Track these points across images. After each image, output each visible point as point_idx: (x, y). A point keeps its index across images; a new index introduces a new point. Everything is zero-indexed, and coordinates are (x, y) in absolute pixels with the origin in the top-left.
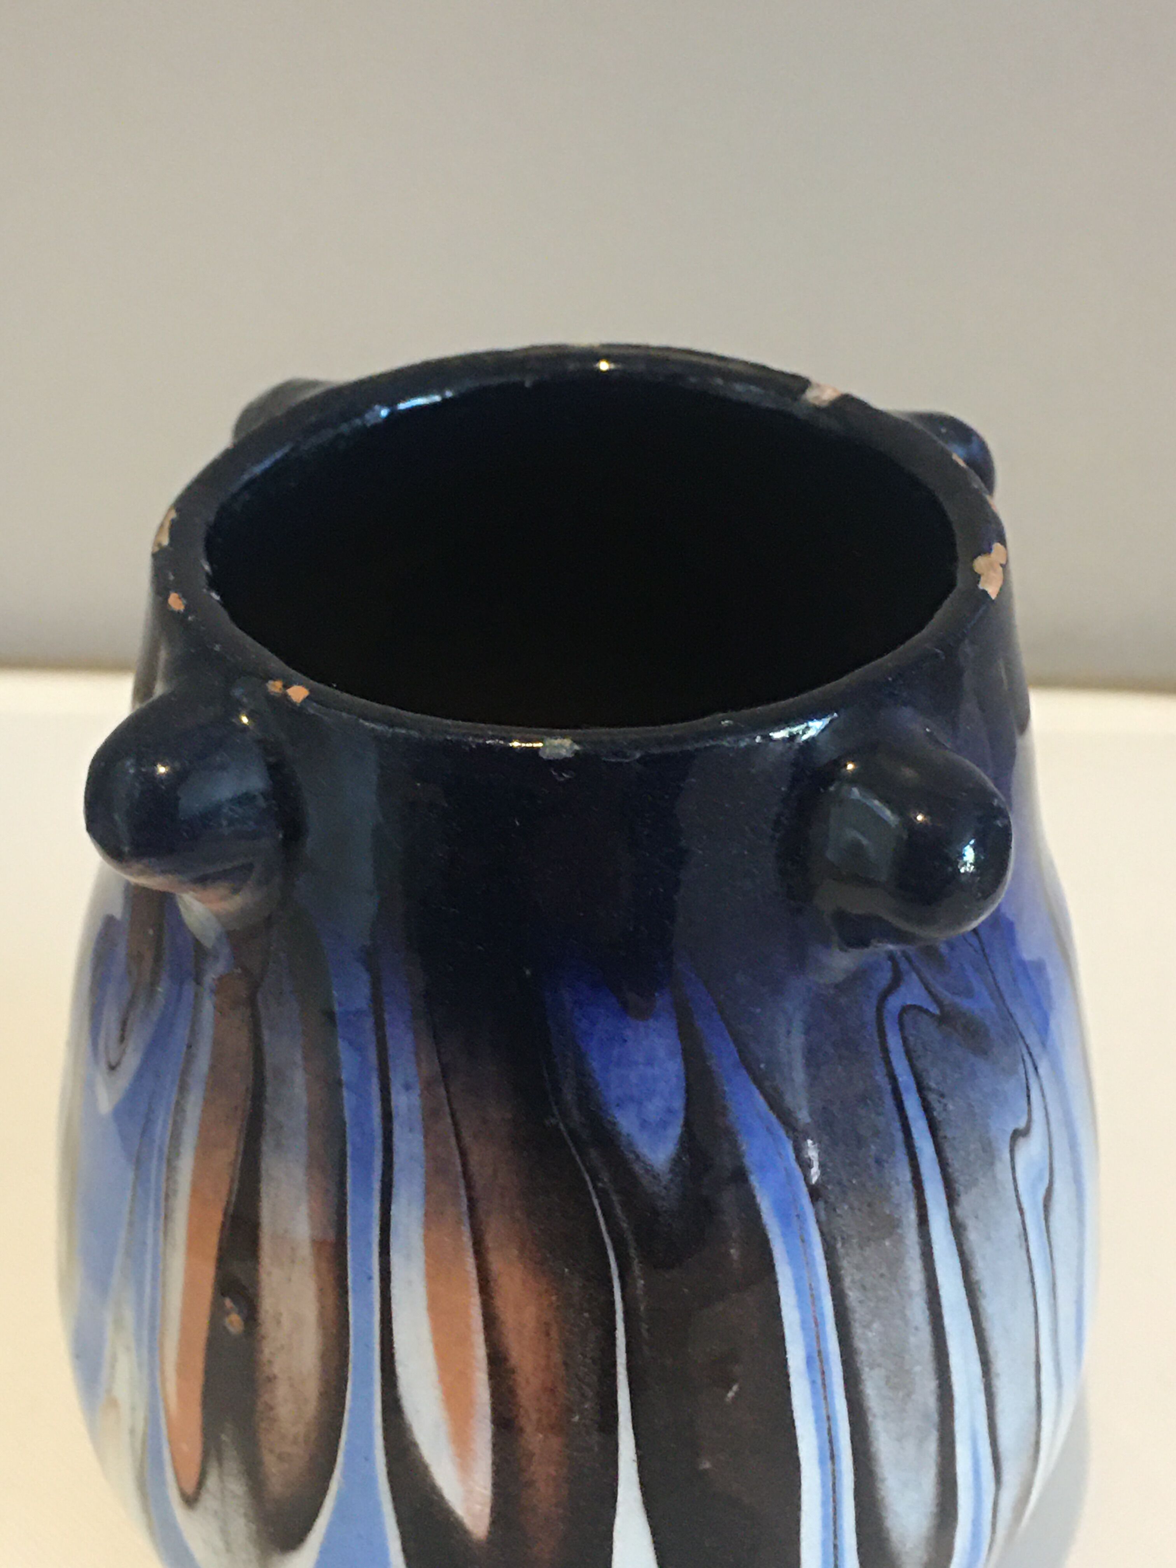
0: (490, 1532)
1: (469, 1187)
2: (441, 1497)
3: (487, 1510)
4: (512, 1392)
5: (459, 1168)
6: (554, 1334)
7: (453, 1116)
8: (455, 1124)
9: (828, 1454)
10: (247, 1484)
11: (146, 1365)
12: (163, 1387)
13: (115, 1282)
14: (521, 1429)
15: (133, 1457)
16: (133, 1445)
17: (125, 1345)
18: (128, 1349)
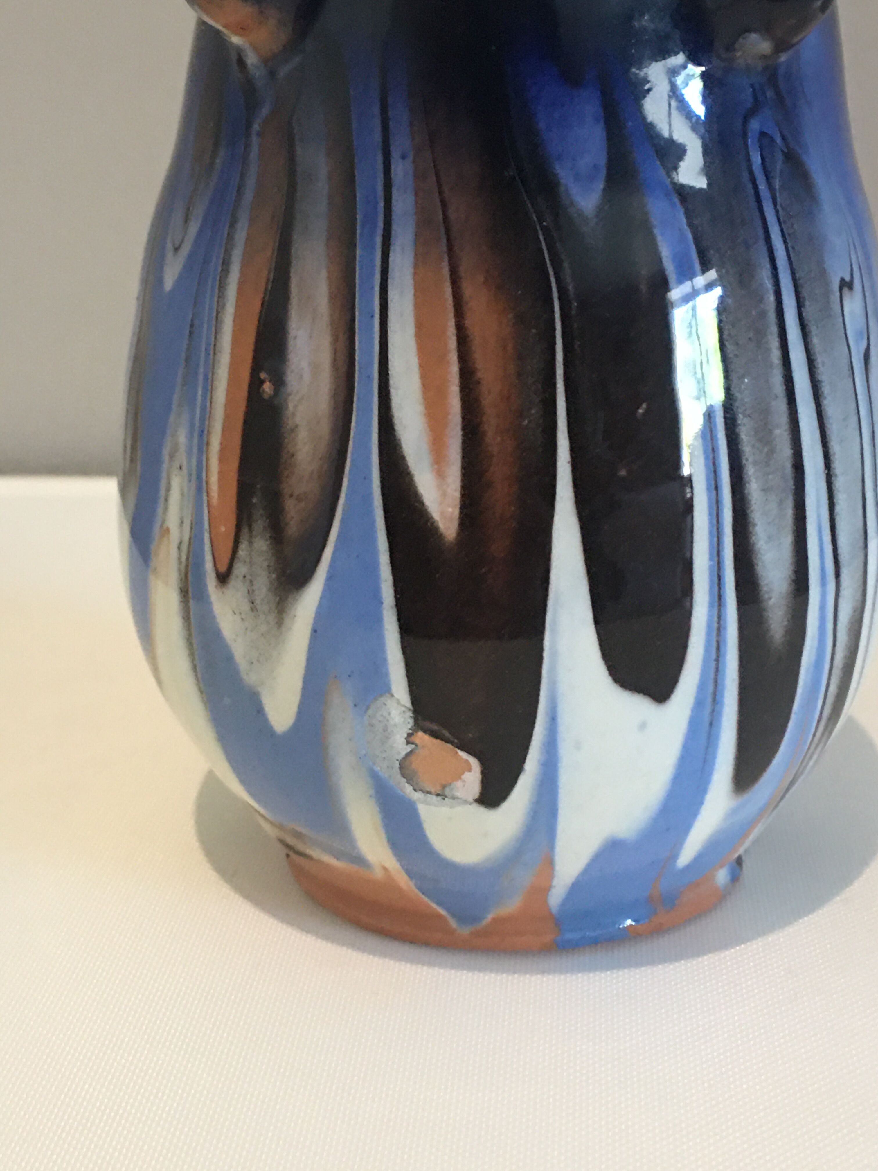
0: (458, 534)
1: (448, 231)
2: (422, 504)
3: (457, 512)
4: (477, 400)
5: (441, 217)
6: (510, 347)
7: (437, 175)
8: (439, 182)
9: (713, 486)
10: (270, 537)
11: (194, 472)
12: (207, 483)
13: (172, 418)
14: (484, 434)
15: (179, 570)
16: (179, 559)
17: (178, 466)
18: (181, 468)
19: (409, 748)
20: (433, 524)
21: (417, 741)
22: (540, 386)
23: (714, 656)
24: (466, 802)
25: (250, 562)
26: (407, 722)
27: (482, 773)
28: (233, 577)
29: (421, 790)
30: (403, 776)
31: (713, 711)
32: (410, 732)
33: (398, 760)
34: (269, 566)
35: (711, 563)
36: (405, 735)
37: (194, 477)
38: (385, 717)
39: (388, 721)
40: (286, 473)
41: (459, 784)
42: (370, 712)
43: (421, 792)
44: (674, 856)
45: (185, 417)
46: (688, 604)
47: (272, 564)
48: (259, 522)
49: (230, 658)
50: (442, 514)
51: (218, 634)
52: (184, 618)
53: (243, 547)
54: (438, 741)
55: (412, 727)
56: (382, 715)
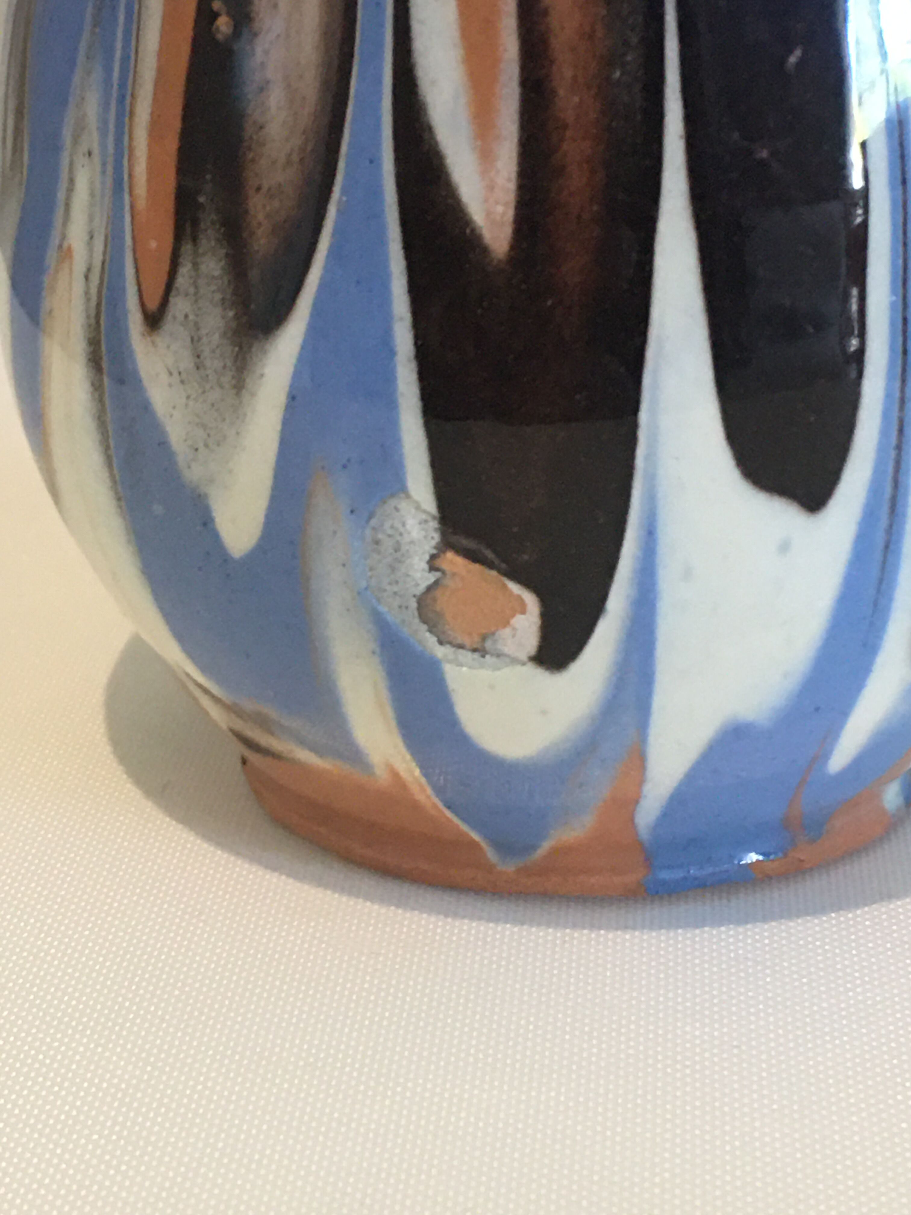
0: (512, 247)
3: (510, 213)
4: (544, 40)
10: (227, 255)
11: (110, 159)
12: (130, 176)
13: (76, 79)
14: (554, 92)
15: (87, 310)
16: (87, 293)
17: (86, 150)
18: (90, 154)
19: (432, 578)
20: (473, 230)
21: (445, 566)
22: (640, 19)
23: (894, 441)
24: (515, 661)
25: (196, 294)
26: (429, 538)
27: (544, 615)
28: (169, 317)
29: (450, 643)
30: (424, 621)
31: (891, 526)
32: (435, 551)
33: (414, 596)
34: (223, 299)
35: (894, 298)
36: (427, 557)
37: (110, 169)
38: (397, 530)
39: (401, 534)
40: (250, 155)
41: (506, 632)
42: (373, 522)
43: (448, 646)
44: (825, 755)
45: (98, 74)
46: (853, 374)
47: (228, 296)
48: (209, 231)
49: (163, 444)
50: (488, 214)
51: (146, 407)
52: (93, 384)
53: (185, 270)
54: (477, 567)
55: (437, 544)
56: (392, 527)
